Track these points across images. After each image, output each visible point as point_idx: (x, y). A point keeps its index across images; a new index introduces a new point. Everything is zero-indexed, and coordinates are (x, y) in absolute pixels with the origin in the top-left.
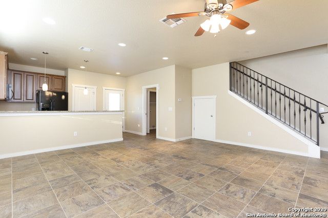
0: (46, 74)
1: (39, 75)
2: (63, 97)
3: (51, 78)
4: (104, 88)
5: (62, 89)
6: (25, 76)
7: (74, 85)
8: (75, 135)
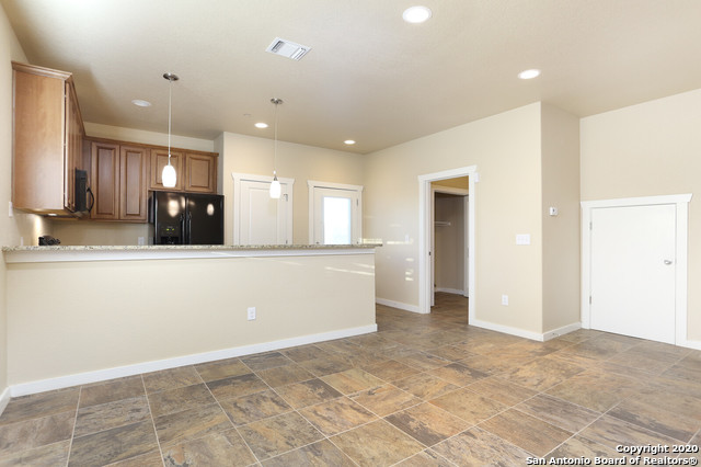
0: (172, 149)
1: (154, 152)
2: (211, 209)
3: (182, 157)
4: (312, 183)
5: (208, 187)
6: (123, 153)
7: (237, 176)
8: (249, 318)
